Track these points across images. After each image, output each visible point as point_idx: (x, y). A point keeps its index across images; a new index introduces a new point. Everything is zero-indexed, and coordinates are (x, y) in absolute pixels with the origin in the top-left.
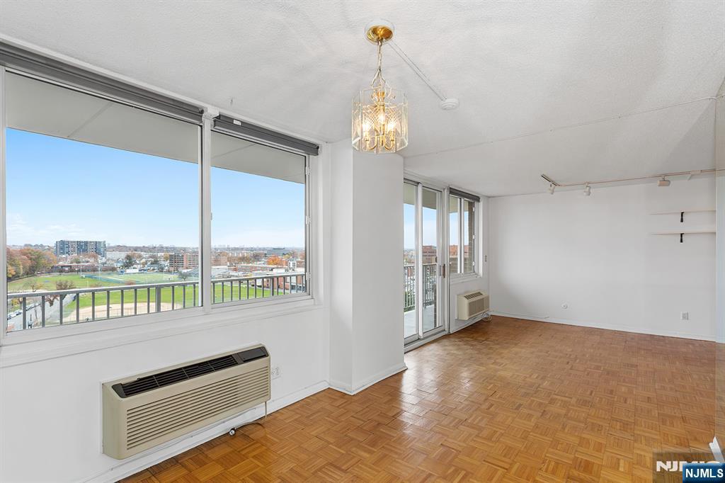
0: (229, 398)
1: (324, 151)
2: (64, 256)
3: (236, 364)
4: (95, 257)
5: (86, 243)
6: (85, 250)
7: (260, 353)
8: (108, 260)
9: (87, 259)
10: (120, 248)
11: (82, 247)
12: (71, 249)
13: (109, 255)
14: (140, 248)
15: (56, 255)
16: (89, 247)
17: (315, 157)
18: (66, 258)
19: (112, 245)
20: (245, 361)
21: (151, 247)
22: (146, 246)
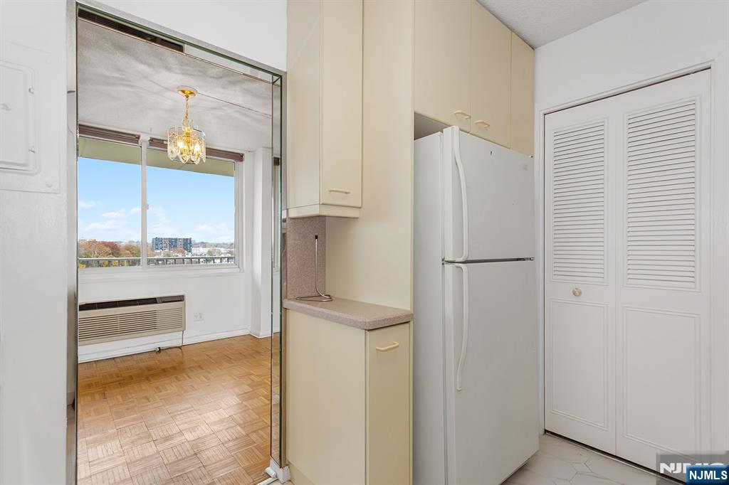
0: (150, 325)
1: (245, 158)
2: (158, 251)
3: (156, 303)
4: (183, 252)
5: (176, 240)
6: (175, 246)
7: (180, 299)
8: (193, 255)
9: (176, 254)
10: (204, 245)
11: (172, 243)
12: (164, 245)
13: (194, 250)
14: (219, 244)
15: (153, 251)
16: (179, 243)
17: (241, 163)
18: (160, 253)
19: (197, 241)
20: (164, 302)
21: (229, 243)
22: (225, 242)
